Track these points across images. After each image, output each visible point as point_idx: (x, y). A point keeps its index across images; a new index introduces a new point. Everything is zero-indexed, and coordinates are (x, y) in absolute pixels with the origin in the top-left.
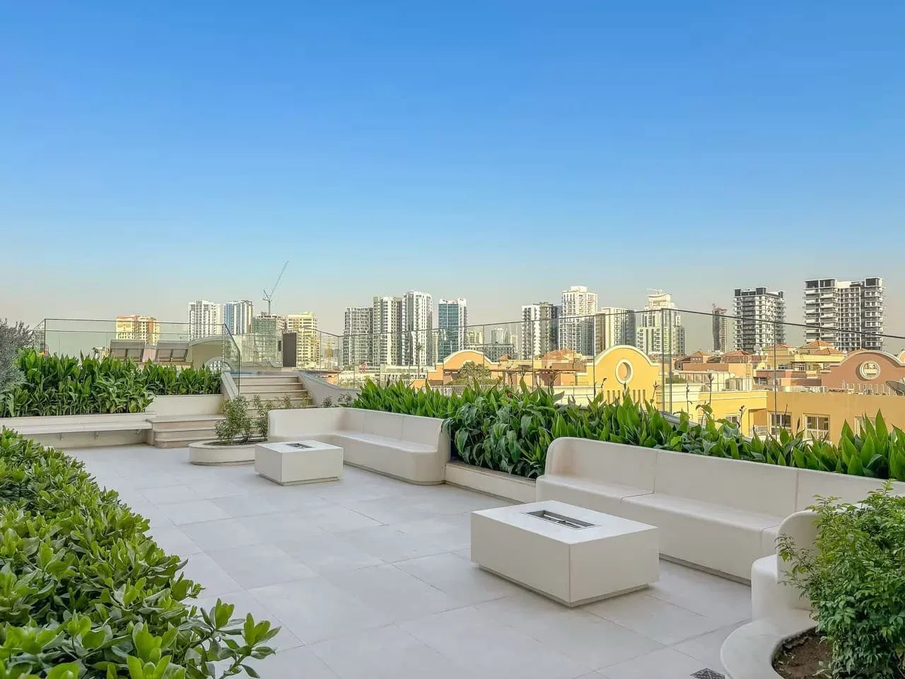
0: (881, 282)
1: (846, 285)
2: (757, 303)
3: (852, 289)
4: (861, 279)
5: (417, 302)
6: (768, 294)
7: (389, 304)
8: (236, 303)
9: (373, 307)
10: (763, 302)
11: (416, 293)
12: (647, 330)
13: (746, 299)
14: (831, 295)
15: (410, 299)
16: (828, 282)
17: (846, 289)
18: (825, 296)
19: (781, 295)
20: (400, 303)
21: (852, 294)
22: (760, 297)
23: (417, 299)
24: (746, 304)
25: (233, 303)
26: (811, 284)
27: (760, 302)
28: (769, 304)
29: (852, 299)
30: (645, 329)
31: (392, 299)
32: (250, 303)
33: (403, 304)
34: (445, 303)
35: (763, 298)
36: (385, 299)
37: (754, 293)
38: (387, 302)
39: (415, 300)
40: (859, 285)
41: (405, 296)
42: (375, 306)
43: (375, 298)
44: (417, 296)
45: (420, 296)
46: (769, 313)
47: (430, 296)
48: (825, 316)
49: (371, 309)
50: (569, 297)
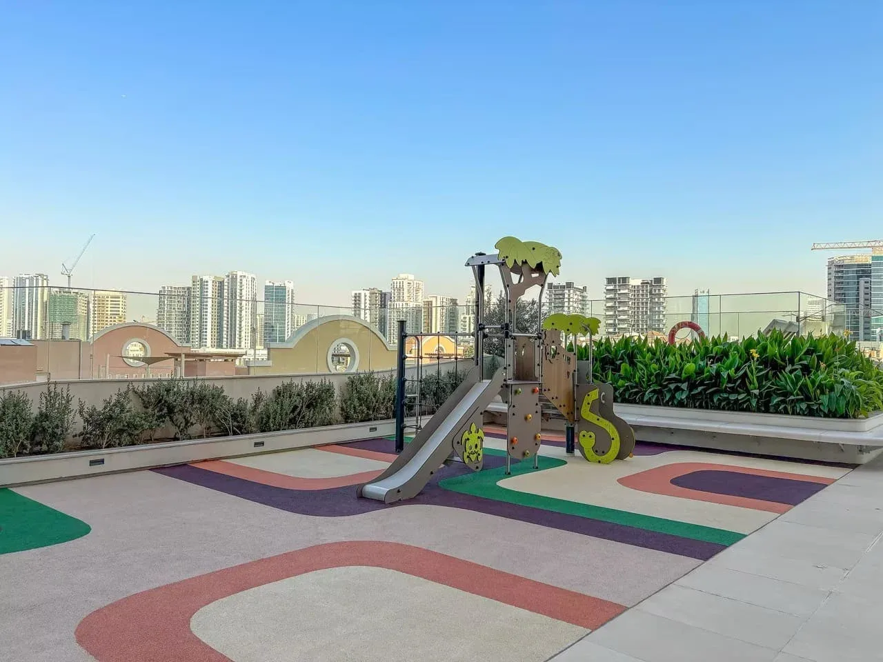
0: (665, 280)
1: (637, 282)
2: (566, 296)
3: (643, 287)
4: (650, 277)
5: (241, 283)
6: (575, 288)
7: (210, 284)
8: (27, 276)
9: (191, 286)
10: (571, 296)
11: (239, 274)
12: (470, 318)
13: (557, 292)
14: (626, 291)
15: (233, 279)
16: (624, 279)
17: (638, 286)
18: (622, 292)
19: (585, 288)
20: (221, 283)
21: (643, 291)
22: (569, 291)
23: (241, 280)
24: (557, 297)
25: (25, 276)
26: (611, 281)
27: (569, 295)
28: (576, 297)
29: (642, 295)
30: (468, 316)
31: (212, 278)
32: (45, 277)
33: (226, 284)
34: (271, 284)
35: (572, 291)
36: (205, 278)
37: (564, 287)
38: (207, 282)
39: (238, 280)
40: (648, 283)
41: (228, 276)
42: (194, 285)
43: (194, 278)
44: (241, 276)
45: (245, 276)
46: (575, 305)
47: (255, 277)
48: (621, 309)
49: (188, 288)
50: (398, 285)
